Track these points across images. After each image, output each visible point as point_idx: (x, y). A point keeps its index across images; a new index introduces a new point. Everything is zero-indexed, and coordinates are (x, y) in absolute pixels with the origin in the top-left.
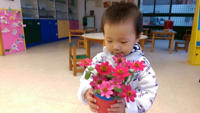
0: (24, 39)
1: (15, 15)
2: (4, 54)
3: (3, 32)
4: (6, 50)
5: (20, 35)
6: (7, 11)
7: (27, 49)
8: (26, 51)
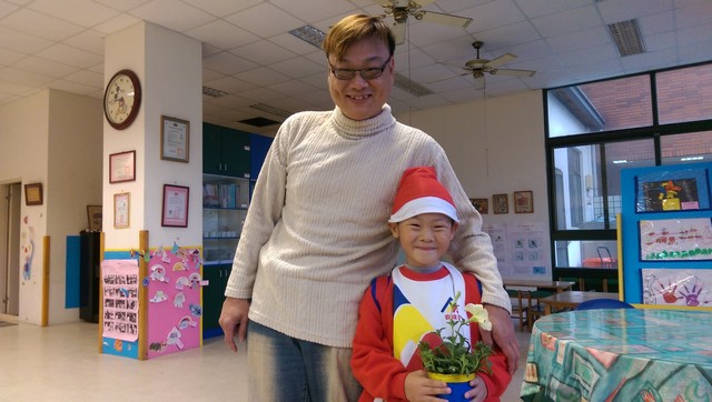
0: (201, 317)
1: (185, 260)
2: (145, 357)
3: (151, 300)
4: (153, 346)
5: (191, 307)
6: (168, 252)
7: (204, 344)
8: (201, 348)
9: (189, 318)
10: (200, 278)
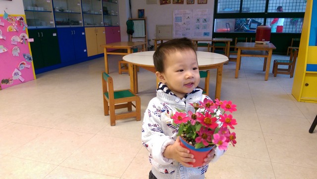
0: (32, 62)
1: (15, 24)
4: (3, 81)
7: (37, 78)
8: (36, 80)
9: (25, 62)
10: (27, 37)
